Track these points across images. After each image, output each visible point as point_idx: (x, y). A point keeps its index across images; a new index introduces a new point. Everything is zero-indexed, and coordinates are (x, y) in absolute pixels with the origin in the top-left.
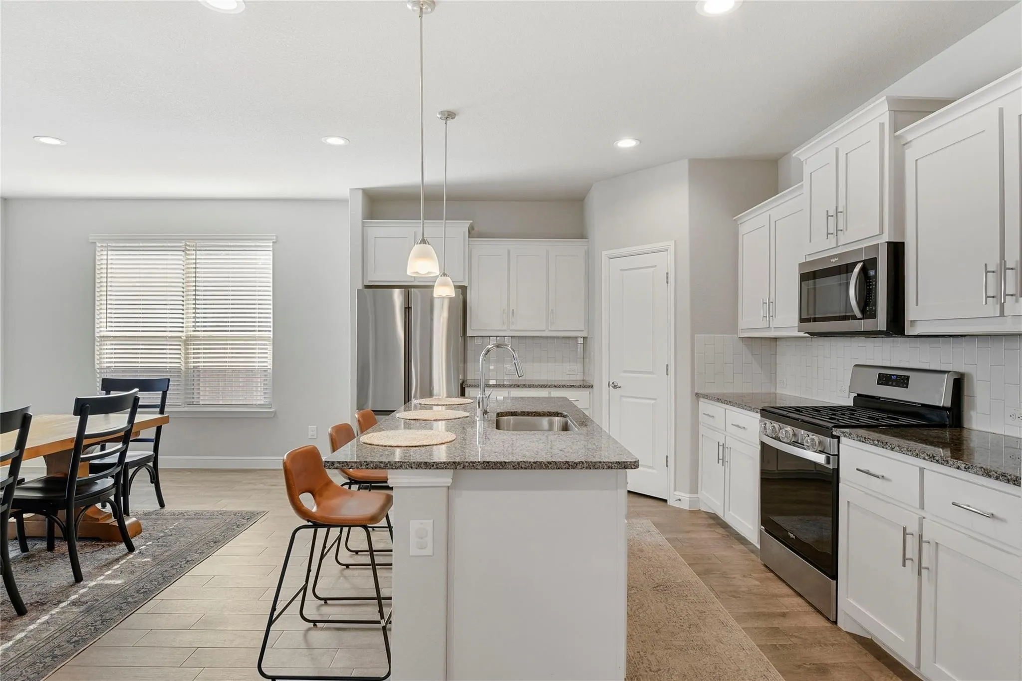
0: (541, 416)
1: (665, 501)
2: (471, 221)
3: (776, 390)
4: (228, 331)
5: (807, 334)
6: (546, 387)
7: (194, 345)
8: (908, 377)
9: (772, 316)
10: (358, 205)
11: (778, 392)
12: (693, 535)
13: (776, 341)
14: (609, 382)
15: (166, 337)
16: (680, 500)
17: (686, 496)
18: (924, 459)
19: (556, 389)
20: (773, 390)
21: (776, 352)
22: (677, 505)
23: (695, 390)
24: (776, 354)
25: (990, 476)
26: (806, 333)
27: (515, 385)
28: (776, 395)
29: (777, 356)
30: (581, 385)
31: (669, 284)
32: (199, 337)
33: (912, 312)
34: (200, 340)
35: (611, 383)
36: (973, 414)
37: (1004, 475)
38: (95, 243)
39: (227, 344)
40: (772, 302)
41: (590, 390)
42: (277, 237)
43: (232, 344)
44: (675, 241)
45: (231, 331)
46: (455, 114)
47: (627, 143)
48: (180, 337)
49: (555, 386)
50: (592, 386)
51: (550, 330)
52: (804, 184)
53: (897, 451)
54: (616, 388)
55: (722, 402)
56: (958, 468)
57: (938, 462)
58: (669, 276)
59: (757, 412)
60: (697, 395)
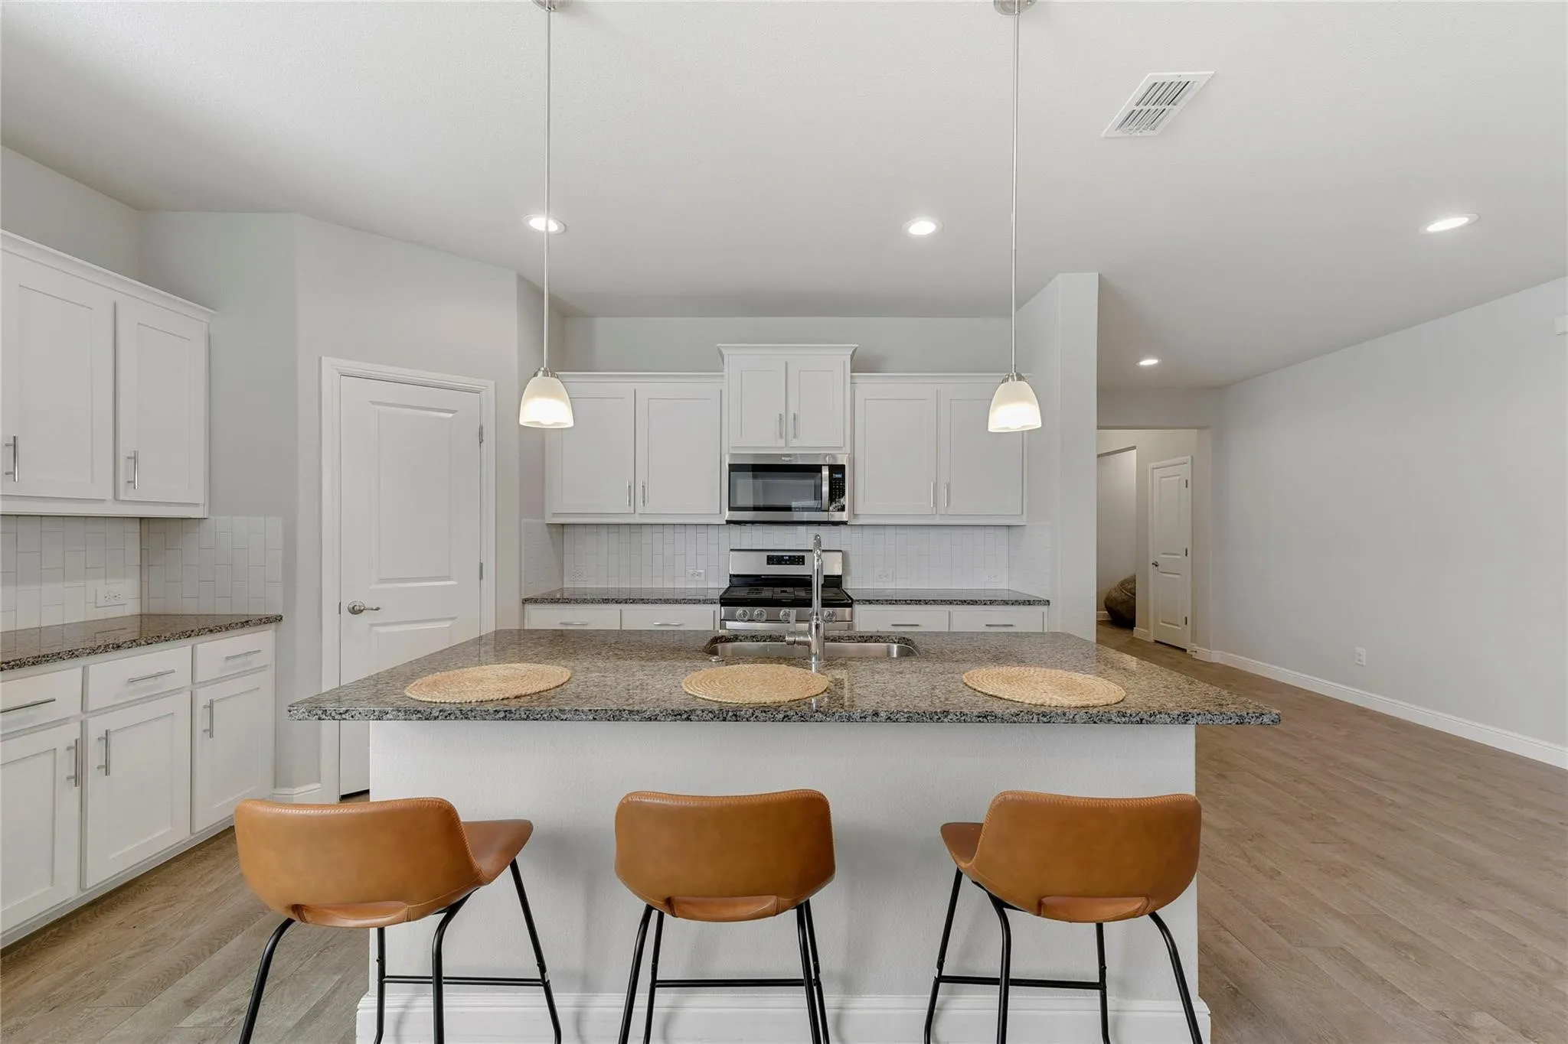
3: (563, 584)
8: (803, 557)
9: (643, 501)
11: (566, 586)
13: (564, 528)
14: (341, 605)
20: (561, 587)
31: (483, 444)
33: (858, 506)
41: (276, 625)
50: (281, 620)
52: (723, 376)
53: (931, 604)
54: (361, 611)
55: (617, 602)
56: (985, 604)
57: (968, 604)
58: (485, 431)
59: (715, 603)
60: (526, 601)
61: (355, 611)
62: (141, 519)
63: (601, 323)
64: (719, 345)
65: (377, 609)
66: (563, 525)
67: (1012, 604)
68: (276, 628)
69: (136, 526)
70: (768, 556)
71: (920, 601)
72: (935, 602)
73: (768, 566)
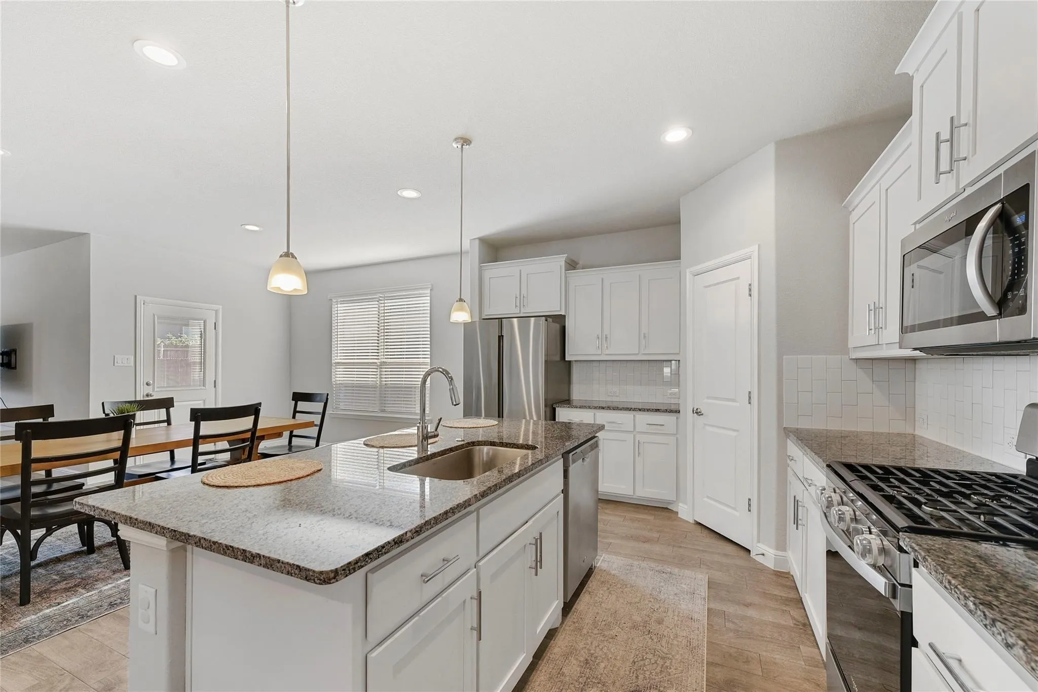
0: (519, 448)
1: (749, 551)
2: (566, 255)
3: (914, 430)
4: (404, 358)
5: (918, 352)
6: (630, 410)
7: (385, 368)
9: (882, 328)
10: (474, 252)
11: (916, 433)
12: (751, 612)
13: (915, 364)
14: (693, 409)
15: (368, 363)
16: (763, 555)
17: (770, 552)
19: (640, 412)
20: (910, 431)
21: (915, 379)
22: (759, 559)
23: (783, 425)
24: (915, 382)
26: (915, 349)
28: (914, 437)
29: (917, 383)
30: (667, 410)
31: (752, 298)
32: (387, 363)
34: (388, 365)
35: (695, 409)
38: (331, 300)
39: (403, 368)
40: (882, 308)
41: (677, 414)
42: (432, 285)
43: (406, 368)
44: (759, 245)
45: (406, 358)
48: (376, 363)
49: (640, 410)
50: (679, 412)
51: (643, 354)
61: (699, 414)
65: (703, 415)
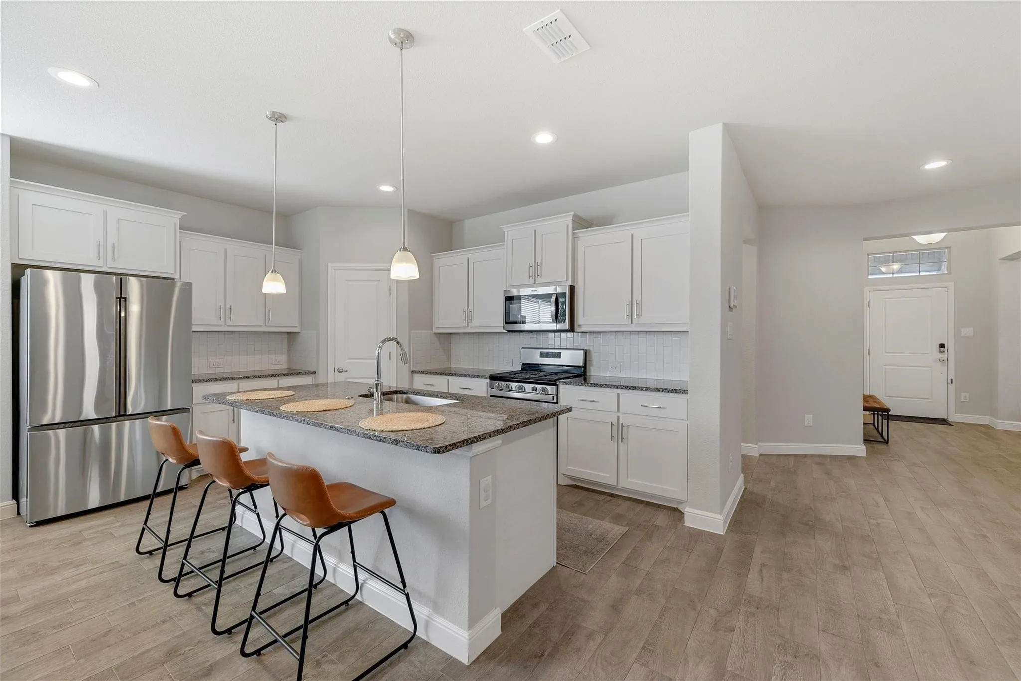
2: (185, 213)
8: (560, 353)
9: (470, 320)
10: (5, 157)
11: (452, 366)
13: (451, 335)
14: (334, 368)
18: (622, 388)
20: (449, 366)
21: (451, 342)
23: (411, 369)
25: (659, 391)
27: (244, 377)
28: (451, 368)
29: (452, 344)
31: (391, 295)
33: (580, 319)
35: (336, 369)
36: (592, 368)
37: (665, 389)
40: (470, 311)
41: (313, 375)
46: (286, 118)
47: (387, 188)
49: (284, 375)
50: (315, 373)
51: (267, 326)
52: (504, 245)
53: (604, 387)
54: (342, 372)
55: (446, 375)
56: (642, 390)
57: (630, 388)
58: (392, 288)
59: (486, 378)
60: (413, 372)
61: (340, 372)
62: (288, 332)
63: (467, 222)
64: (500, 227)
65: (347, 371)
66: (451, 333)
67: (662, 391)
68: (315, 376)
69: (286, 336)
70: (541, 352)
71: (597, 384)
72: (607, 386)
73: (541, 358)
